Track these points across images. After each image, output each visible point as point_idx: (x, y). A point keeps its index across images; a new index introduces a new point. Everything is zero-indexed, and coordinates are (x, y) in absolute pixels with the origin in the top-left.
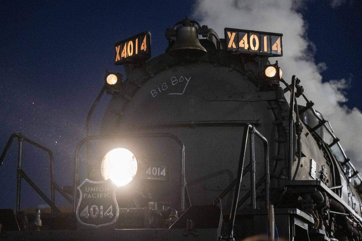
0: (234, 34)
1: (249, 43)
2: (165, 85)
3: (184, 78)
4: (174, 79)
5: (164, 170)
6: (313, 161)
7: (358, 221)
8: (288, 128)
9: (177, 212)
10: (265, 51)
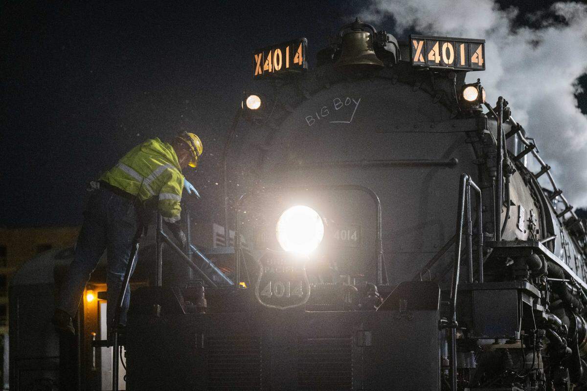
0: (421, 43)
1: (441, 54)
2: (324, 109)
3: (352, 101)
4: (337, 102)
5: (355, 234)
6: (521, 207)
7: (579, 287)
8: (495, 169)
9: (376, 287)
10: (462, 64)
